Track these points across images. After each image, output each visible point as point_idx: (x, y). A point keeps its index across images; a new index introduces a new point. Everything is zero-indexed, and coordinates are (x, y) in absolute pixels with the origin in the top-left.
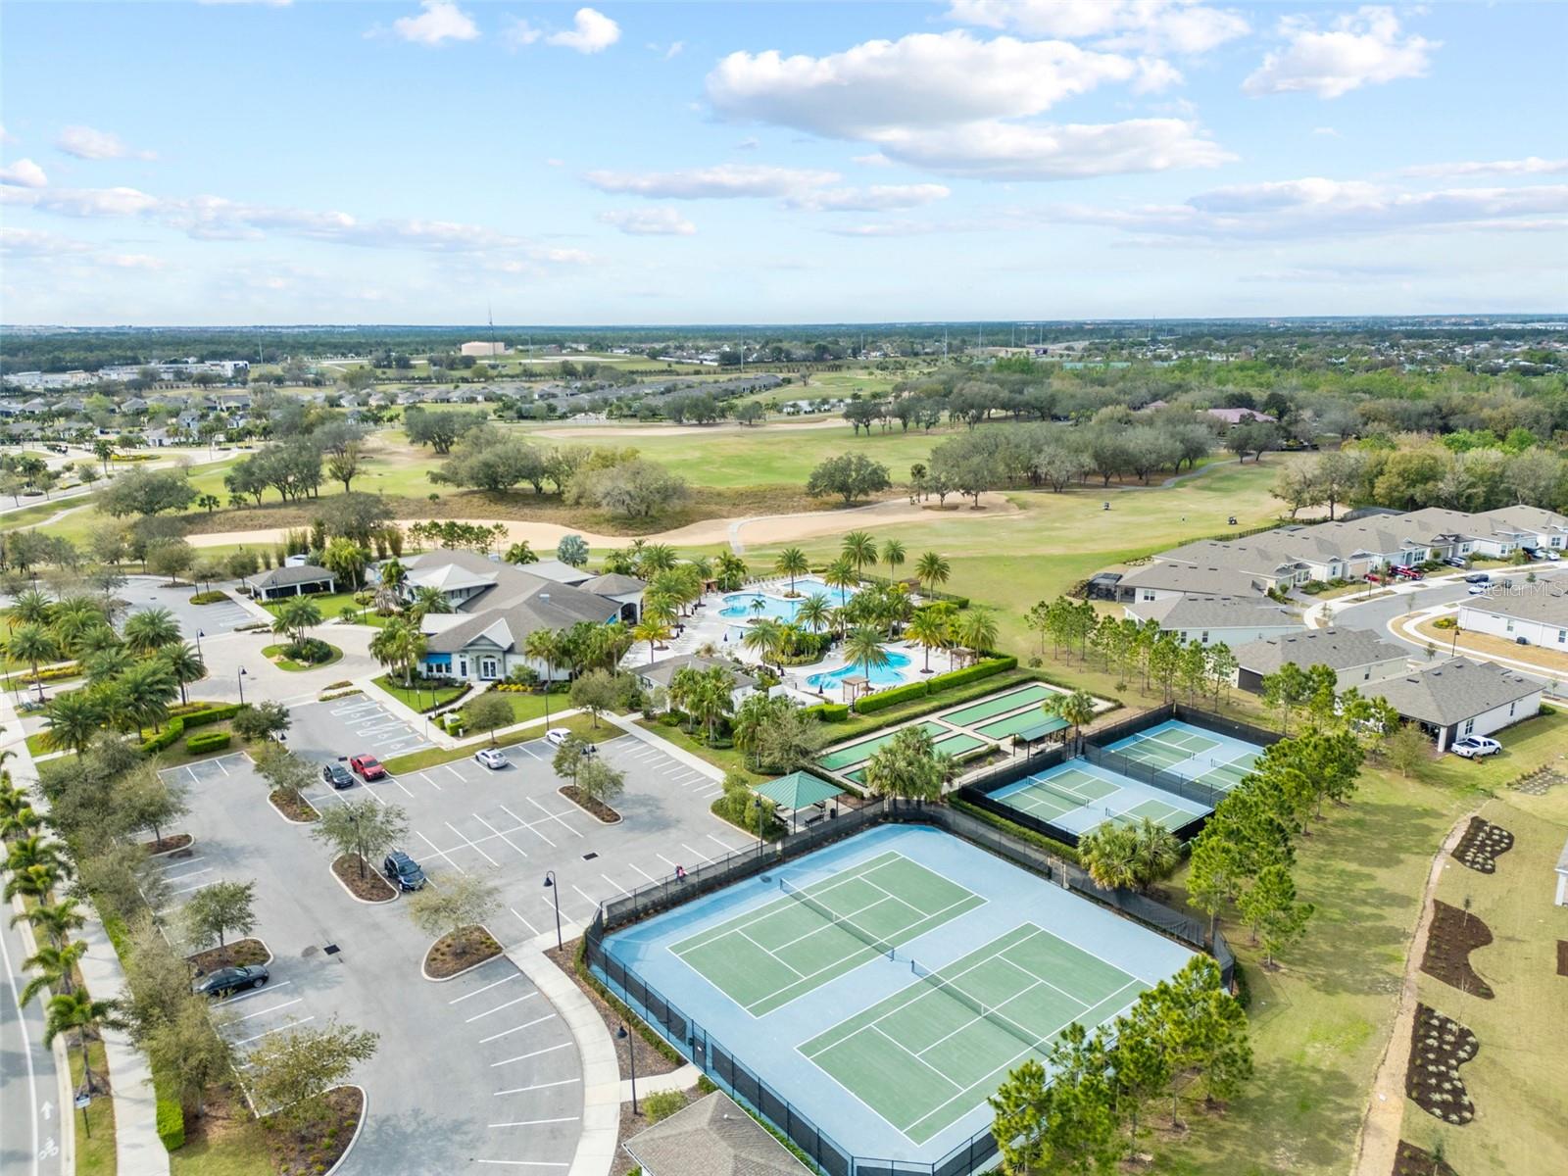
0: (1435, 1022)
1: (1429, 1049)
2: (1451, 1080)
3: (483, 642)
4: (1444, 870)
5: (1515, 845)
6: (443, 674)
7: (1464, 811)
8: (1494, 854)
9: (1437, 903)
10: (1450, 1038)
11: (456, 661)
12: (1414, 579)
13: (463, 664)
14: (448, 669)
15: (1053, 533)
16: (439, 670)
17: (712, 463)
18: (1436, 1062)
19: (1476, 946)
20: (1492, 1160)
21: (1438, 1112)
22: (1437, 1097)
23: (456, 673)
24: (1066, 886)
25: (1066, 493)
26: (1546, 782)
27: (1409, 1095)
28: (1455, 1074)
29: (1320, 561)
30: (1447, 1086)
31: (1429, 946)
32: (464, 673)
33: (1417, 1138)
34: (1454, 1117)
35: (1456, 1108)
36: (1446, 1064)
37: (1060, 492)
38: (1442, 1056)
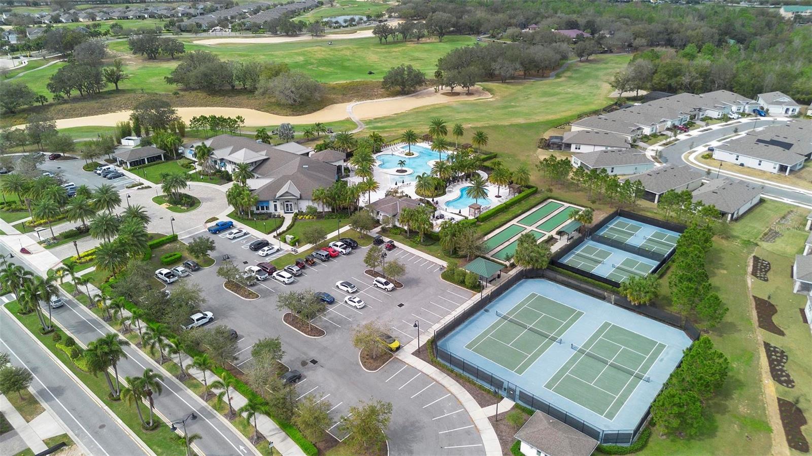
0: (772, 349)
1: (774, 360)
2: (784, 371)
3: (287, 195)
4: (752, 282)
5: (771, 267)
6: (265, 211)
7: (749, 253)
8: (766, 272)
9: (755, 297)
10: (778, 355)
11: (272, 204)
12: (685, 132)
13: (275, 206)
14: (268, 208)
15: (514, 109)
16: (263, 209)
17: (312, 64)
18: (778, 365)
19: (773, 314)
20: (806, 400)
21: (785, 384)
22: (783, 379)
23: (272, 210)
24: (613, 303)
25: (508, 83)
26: (773, 236)
27: (774, 380)
28: (785, 369)
29: (647, 125)
30: (784, 374)
31: (759, 317)
32: (276, 210)
33: (782, 396)
34: (790, 386)
35: (789, 382)
36: (781, 366)
37: (505, 83)
38: (779, 362)
